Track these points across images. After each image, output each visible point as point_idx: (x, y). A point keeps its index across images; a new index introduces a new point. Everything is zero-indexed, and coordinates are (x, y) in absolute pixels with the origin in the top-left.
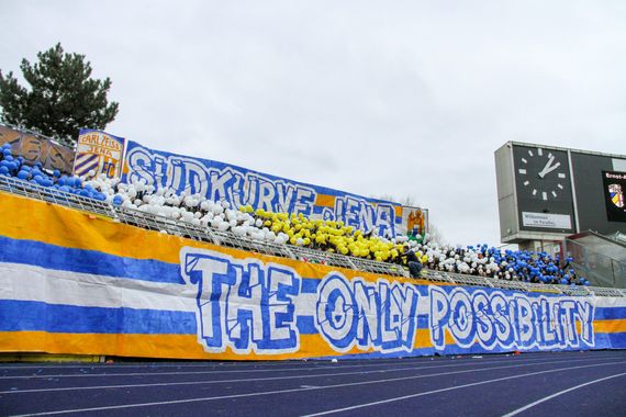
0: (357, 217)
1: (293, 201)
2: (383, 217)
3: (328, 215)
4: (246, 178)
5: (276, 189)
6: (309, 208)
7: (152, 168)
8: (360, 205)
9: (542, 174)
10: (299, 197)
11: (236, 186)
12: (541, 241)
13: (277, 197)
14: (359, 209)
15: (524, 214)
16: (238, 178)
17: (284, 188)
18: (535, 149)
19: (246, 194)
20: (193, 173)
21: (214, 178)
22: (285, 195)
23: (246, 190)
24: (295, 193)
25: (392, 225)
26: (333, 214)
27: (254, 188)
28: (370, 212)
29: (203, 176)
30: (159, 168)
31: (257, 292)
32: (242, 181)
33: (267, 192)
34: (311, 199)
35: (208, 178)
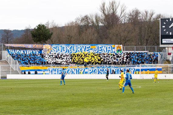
0: (102, 49)
1: (85, 48)
2: (109, 48)
3: (94, 50)
4: (74, 46)
5: (81, 47)
6: (89, 49)
7: (56, 48)
8: (102, 46)
9: (170, 27)
10: (87, 47)
11: (72, 48)
12: (168, 47)
13: (81, 48)
14: (102, 47)
15: (163, 39)
16: (73, 46)
17: (83, 46)
18: (169, 19)
19: (74, 49)
20: (63, 47)
21: (68, 47)
22: (83, 47)
23: (74, 48)
24: (86, 47)
25: (112, 50)
26: (95, 49)
27: (76, 48)
28: (105, 47)
29: (65, 48)
30: (57, 48)
31: (57, 71)
32: (73, 47)
33: (79, 48)
34: (90, 47)
35: (66, 48)
